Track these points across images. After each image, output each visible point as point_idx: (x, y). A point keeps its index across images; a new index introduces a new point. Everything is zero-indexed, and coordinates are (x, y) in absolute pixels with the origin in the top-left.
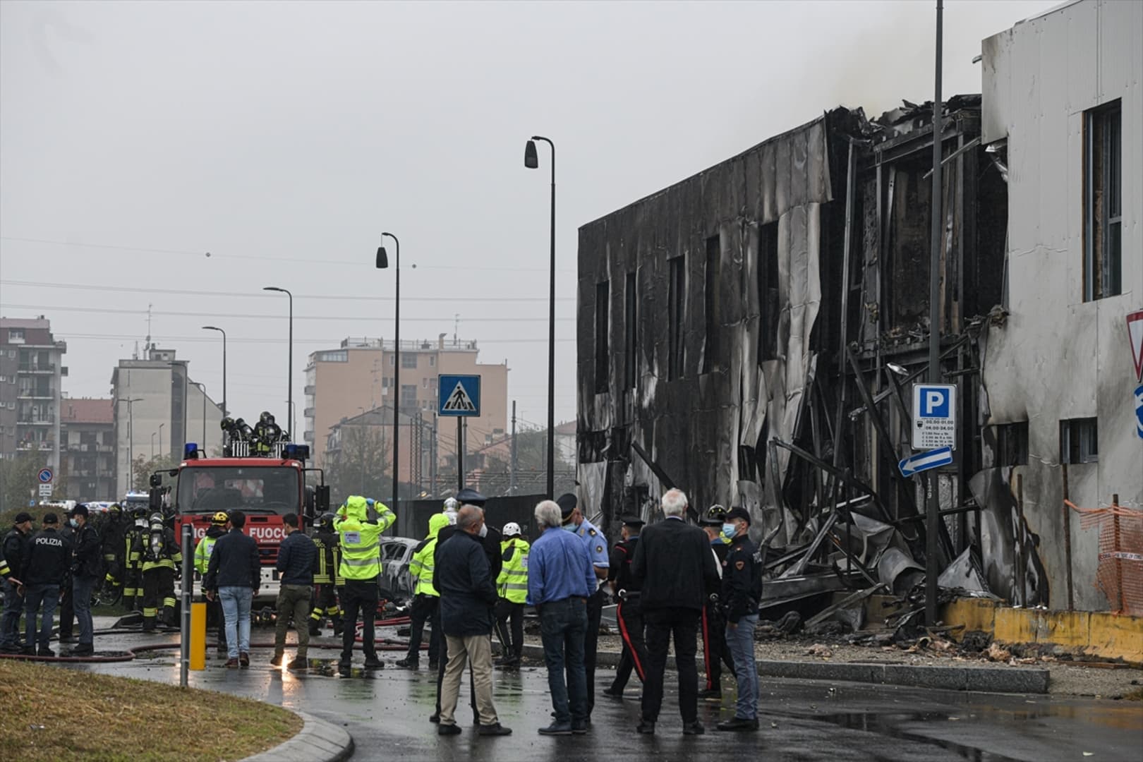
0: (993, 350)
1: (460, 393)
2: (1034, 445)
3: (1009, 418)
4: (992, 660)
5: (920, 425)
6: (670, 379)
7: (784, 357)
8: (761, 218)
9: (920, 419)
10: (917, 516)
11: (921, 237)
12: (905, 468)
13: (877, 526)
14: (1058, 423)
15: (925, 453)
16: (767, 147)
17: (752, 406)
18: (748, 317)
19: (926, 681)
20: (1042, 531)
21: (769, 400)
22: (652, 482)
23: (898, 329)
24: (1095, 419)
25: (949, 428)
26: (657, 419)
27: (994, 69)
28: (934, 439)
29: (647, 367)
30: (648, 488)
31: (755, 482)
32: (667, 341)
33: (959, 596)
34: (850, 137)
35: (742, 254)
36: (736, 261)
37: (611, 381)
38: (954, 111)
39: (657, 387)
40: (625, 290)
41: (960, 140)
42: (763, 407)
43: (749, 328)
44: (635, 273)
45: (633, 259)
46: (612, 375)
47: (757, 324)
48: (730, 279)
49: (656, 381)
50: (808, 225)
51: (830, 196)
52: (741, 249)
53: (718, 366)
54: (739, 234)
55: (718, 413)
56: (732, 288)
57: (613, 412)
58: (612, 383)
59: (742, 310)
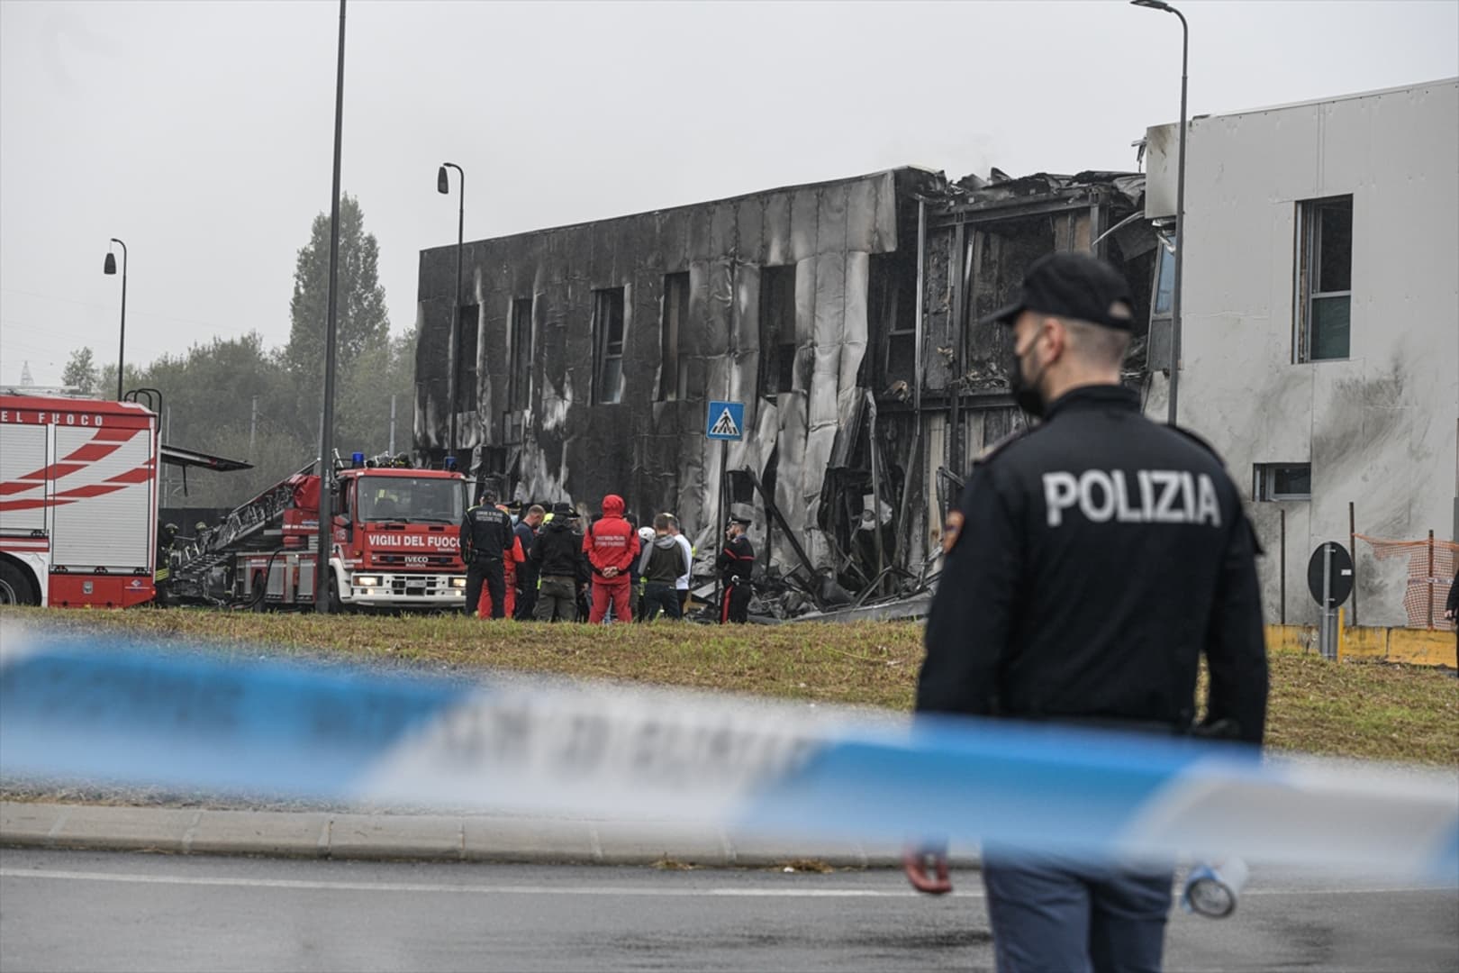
0: (1157, 399)
6: (593, 403)
8: (763, 260)
14: (1251, 466)
16: (775, 196)
18: (738, 351)
21: (779, 430)
24: (1309, 465)
26: (571, 440)
27: (1165, 154)
29: (552, 391)
31: (752, 505)
32: (588, 369)
34: (921, 197)
35: (731, 293)
36: (720, 298)
37: (481, 402)
38: (1085, 185)
39: (570, 411)
40: (509, 316)
41: (1095, 211)
42: (772, 435)
43: (740, 361)
44: (531, 301)
45: (526, 285)
46: (484, 395)
47: (755, 358)
48: (707, 314)
49: (567, 404)
50: (848, 271)
51: (891, 247)
52: (730, 288)
53: (675, 395)
54: (726, 273)
55: (682, 439)
56: (712, 322)
57: (485, 431)
58: (484, 404)
59: (729, 344)
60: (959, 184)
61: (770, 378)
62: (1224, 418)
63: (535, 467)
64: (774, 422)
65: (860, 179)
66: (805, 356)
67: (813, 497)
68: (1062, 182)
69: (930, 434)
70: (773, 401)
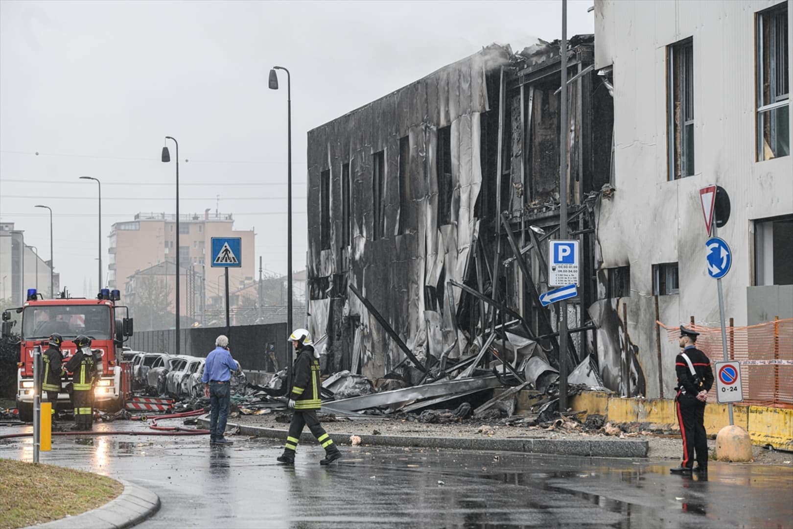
0: (604, 216)
1: (226, 250)
2: (634, 283)
3: (616, 264)
4: (607, 434)
5: (554, 269)
6: (374, 239)
8: (438, 124)
9: (554, 265)
10: (552, 334)
11: (552, 136)
12: (544, 300)
13: (523, 342)
14: (651, 267)
15: (558, 289)
16: (442, 73)
17: (434, 257)
18: (430, 194)
19: (562, 450)
20: (640, 343)
21: (446, 253)
22: (363, 313)
23: (537, 202)
24: (677, 263)
25: (574, 271)
26: (366, 268)
27: (603, 17)
28: (564, 279)
29: (358, 231)
30: (359, 317)
31: (437, 312)
32: (372, 213)
33: (583, 390)
35: (425, 150)
36: (421, 154)
38: (575, 47)
39: (365, 245)
40: (341, 176)
42: (443, 258)
43: (431, 202)
44: (349, 164)
45: (347, 154)
46: (333, 236)
47: (436, 199)
48: (417, 167)
49: (364, 240)
50: (472, 128)
51: (487, 108)
52: (425, 146)
54: (423, 135)
55: (409, 263)
56: (419, 173)
57: (334, 263)
58: (333, 243)
59: (426, 188)
60: (522, 54)
62: (637, 228)
64: (443, 247)
66: (456, 196)
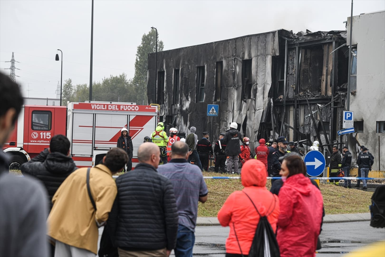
2: (366, 127)
5: (345, 122)
6: (196, 102)
7: (254, 99)
8: (243, 58)
9: (345, 120)
12: (339, 133)
14: (376, 122)
15: (346, 129)
16: (247, 37)
17: (238, 112)
18: (236, 86)
21: (247, 111)
22: (187, 132)
23: (302, 93)
25: (352, 123)
26: (190, 113)
28: (348, 126)
29: (185, 98)
30: (185, 134)
32: (195, 91)
34: (286, 38)
35: (234, 68)
36: (231, 69)
37: (165, 101)
38: (331, 35)
39: (190, 104)
40: (173, 74)
41: (334, 43)
42: (245, 112)
43: (237, 89)
44: (179, 70)
45: (178, 65)
46: (166, 99)
47: (241, 88)
48: (228, 74)
49: (189, 102)
50: (266, 62)
51: (278, 54)
52: (234, 66)
53: (219, 99)
54: (233, 62)
55: (221, 113)
56: (229, 77)
57: (166, 111)
58: (166, 102)
59: (234, 83)
60: (297, 34)
61: (246, 94)
62: (368, 107)
63: (181, 122)
64: (246, 108)
65: (269, 33)
66: (255, 88)
67: (257, 131)
68: (325, 34)
69: (289, 112)
70: (245, 101)
